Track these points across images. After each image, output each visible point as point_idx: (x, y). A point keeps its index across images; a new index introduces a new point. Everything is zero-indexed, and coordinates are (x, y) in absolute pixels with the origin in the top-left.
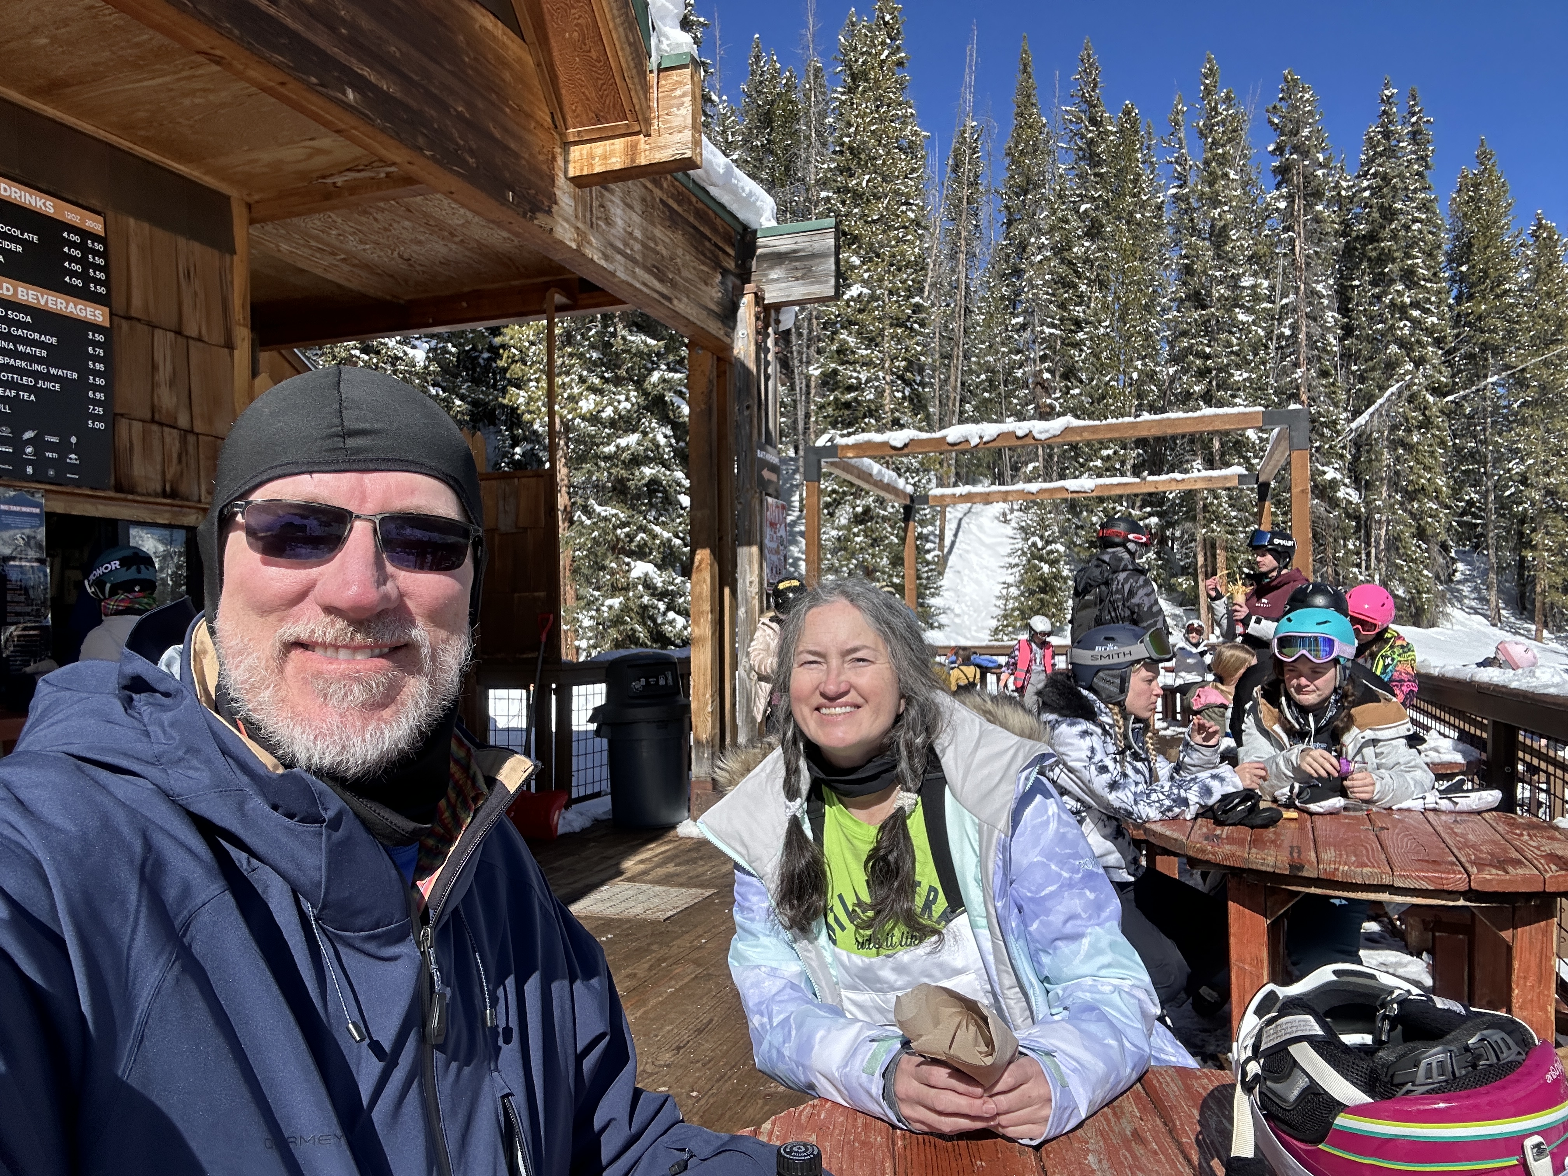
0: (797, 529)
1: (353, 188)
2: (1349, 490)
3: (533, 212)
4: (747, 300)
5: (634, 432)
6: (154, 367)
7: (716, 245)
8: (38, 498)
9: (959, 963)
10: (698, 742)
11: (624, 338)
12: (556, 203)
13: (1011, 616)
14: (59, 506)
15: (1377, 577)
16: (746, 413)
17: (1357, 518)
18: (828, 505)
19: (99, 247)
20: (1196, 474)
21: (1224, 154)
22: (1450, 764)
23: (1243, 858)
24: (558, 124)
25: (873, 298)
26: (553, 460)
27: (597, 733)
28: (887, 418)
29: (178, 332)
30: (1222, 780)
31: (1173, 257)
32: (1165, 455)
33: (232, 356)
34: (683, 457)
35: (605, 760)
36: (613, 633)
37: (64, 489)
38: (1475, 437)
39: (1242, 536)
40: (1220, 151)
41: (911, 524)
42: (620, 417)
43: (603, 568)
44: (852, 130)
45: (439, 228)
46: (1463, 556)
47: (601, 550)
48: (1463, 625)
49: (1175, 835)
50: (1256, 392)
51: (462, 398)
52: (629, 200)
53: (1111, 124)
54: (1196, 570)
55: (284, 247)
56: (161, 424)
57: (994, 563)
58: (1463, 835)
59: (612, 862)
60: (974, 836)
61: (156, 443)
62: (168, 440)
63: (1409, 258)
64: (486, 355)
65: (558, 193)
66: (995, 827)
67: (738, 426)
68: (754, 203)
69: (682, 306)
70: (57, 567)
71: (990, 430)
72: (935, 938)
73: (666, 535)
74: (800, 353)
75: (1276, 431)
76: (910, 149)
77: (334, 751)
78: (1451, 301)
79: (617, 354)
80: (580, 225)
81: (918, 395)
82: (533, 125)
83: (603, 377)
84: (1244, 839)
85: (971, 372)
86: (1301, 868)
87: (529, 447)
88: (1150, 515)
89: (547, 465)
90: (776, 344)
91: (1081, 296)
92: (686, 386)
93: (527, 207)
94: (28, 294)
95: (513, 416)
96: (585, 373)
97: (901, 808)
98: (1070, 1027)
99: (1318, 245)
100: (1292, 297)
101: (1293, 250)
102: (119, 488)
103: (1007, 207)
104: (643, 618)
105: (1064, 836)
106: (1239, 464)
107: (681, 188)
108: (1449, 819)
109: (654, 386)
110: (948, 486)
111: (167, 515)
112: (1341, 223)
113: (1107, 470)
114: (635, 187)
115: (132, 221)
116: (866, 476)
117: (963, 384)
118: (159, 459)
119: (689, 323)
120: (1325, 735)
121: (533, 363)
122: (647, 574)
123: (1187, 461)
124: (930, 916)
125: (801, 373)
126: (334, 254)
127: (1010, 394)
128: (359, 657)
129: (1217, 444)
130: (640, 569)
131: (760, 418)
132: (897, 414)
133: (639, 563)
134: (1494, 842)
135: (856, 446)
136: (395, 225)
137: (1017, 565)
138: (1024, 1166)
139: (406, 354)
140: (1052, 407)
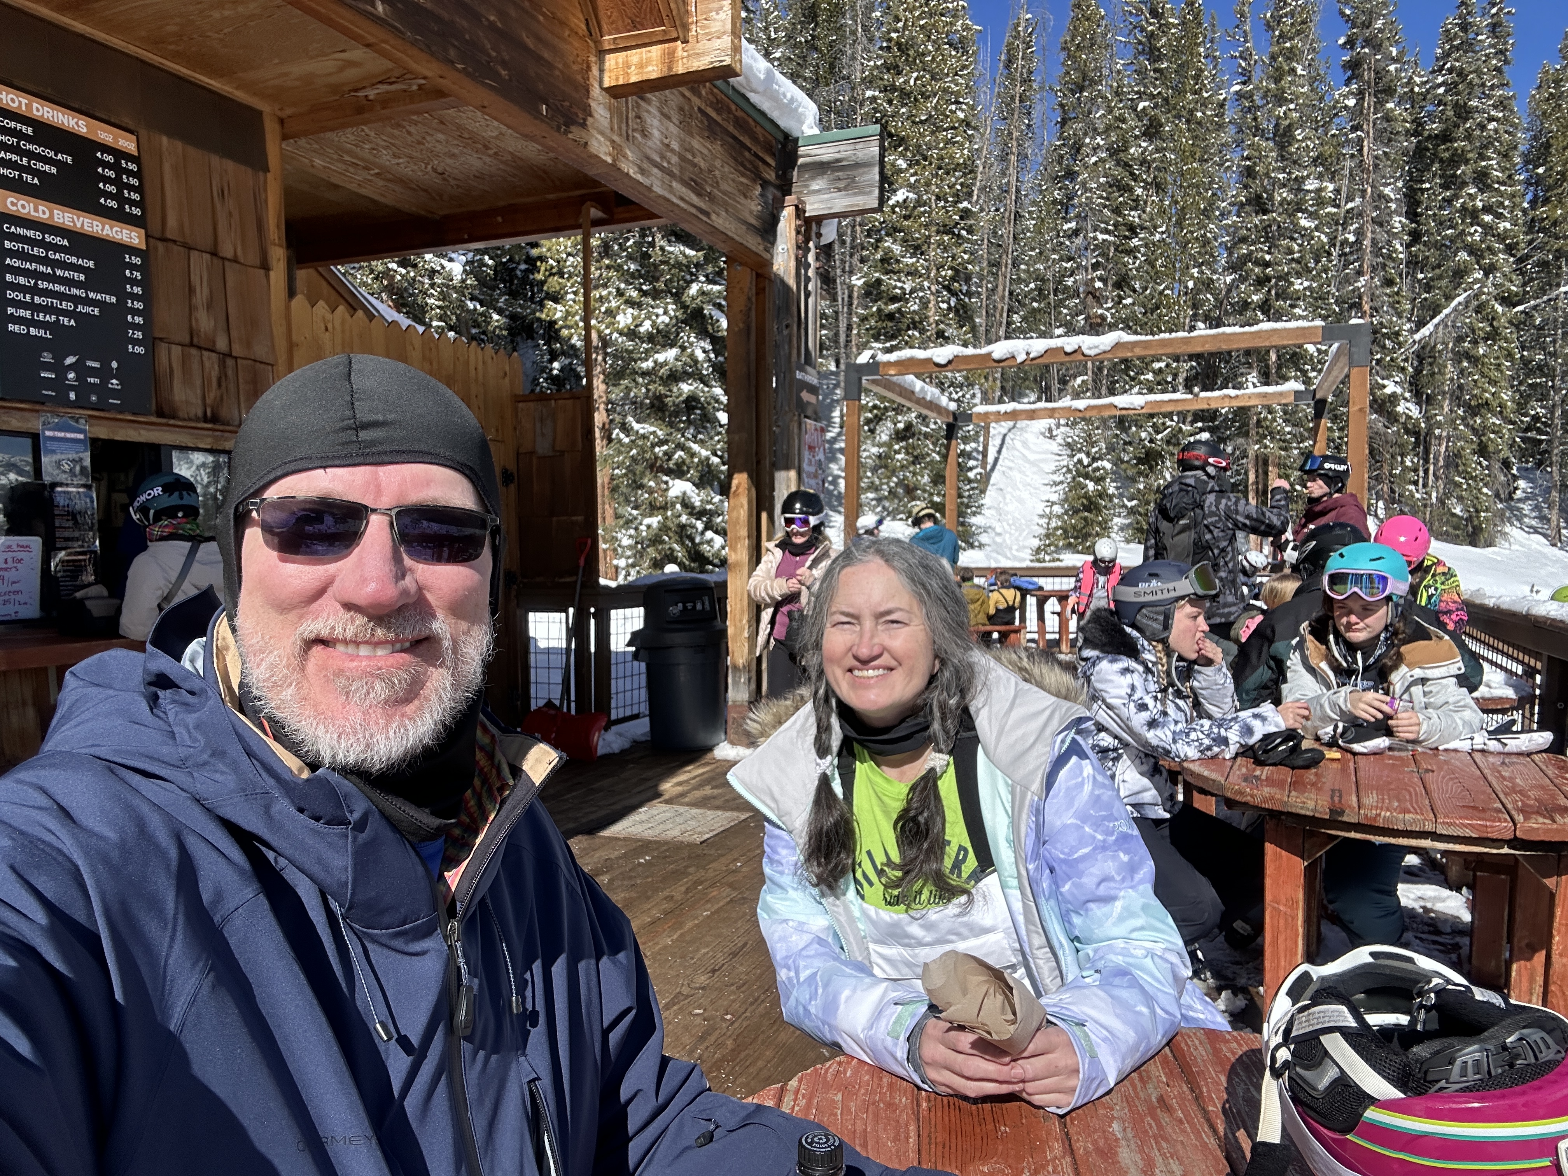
0: (837, 446)
1: (385, 102)
2: (1409, 405)
3: (567, 125)
4: (788, 213)
5: (672, 346)
6: (191, 290)
7: (756, 155)
8: (83, 424)
9: (987, 922)
10: (735, 668)
11: (662, 249)
12: (591, 115)
13: (1054, 535)
14: (103, 432)
15: (1434, 495)
16: (785, 332)
17: (1416, 434)
18: (868, 422)
19: (132, 167)
20: (1251, 390)
21: (1292, 48)
22: (1501, 699)
23: (1281, 801)
24: (593, 30)
25: (919, 203)
26: (589, 376)
27: (636, 656)
28: (931, 330)
29: (214, 254)
30: (1263, 718)
31: (1234, 158)
32: (1219, 367)
33: (267, 277)
34: (721, 372)
35: (644, 683)
36: (652, 552)
37: (107, 415)
38: (1544, 349)
39: (1296, 452)
40: (1288, 45)
41: (954, 442)
42: (659, 331)
43: (641, 486)
44: (900, 25)
45: (472, 140)
46: (1525, 474)
47: (639, 469)
48: (1522, 545)
49: (1214, 776)
50: (1317, 301)
51: (500, 312)
52: (666, 110)
53: (1172, 16)
54: (1246, 487)
55: (318, 162)
56: (200, 348)
57: (1039, 480)
58: (1511, 779)
59: (650, 784)
60: (1006, 797)
61: (196, 366)
62: (207, 364)
63: (1483, 160)
64: (523, 267)
65: (593, 104)
66: (1027, 789)
67: (777, 346)
68: (796, 109)
69: (720, 221)
70: (104, 491)
71: (1038, 346)
72: (963, 899)
73: (704, 453)
74: (843, 262)
75: (1336, 345)
76: (960, 45)
77: (359, 749)
78: (1526, 205)
79: (655, 266)
80: (616, 138)
81: (964, 306)
82: (567, 33)
83: (640, 290)
84: (1286, 781)
85: (1019, 280)
86: (1342, 813)
87: (567, 362)
88: (1202, 430)
89: (584, 381)
90: (817, 259)
91: (1136, 201)
92: (725, 299)
93: (562, 120)
94: (64, 217)
95: (551, 330)
96: (623, 286)
97: (932, 770)
98: (1101, 993)
99: (1387, 145)
100: (1358, 200)
101: (1360, 151)
102: (160, 414)
103: (1062, 105)
104: (681, 537)
105: (1098, 797)
106: (1296, 378)
107: (720, 96)
108: (1496, 760)
109: (693, 298)
110: (992, 404)
111: (209, 440)
112: (1413, 121)
113: (1159, 384)
114: (673, 97)
115: (165, 140)
116: (909, 394)
117: (1011, 293)
118: (198, 382)
119: (728, 238)
120: (1373, 673)
121: (570, 277)
122: (684, 493)
123: (1242, 374)
124: (959, 876)
125: (844, 283)
126: (366, 168)
127: (1060, 304)
128: (380, 652)
129: (1273, 357)
130: (679, 487)
131: (799, 337)
132: (942, 326)
133: (677, 481)
134: (1543, 787)
135: (898, 363)
136: (428, 138)
137: (1061, 482)
138: (1048, 1133)
139: (443, 268)
140: (1103, 318)
